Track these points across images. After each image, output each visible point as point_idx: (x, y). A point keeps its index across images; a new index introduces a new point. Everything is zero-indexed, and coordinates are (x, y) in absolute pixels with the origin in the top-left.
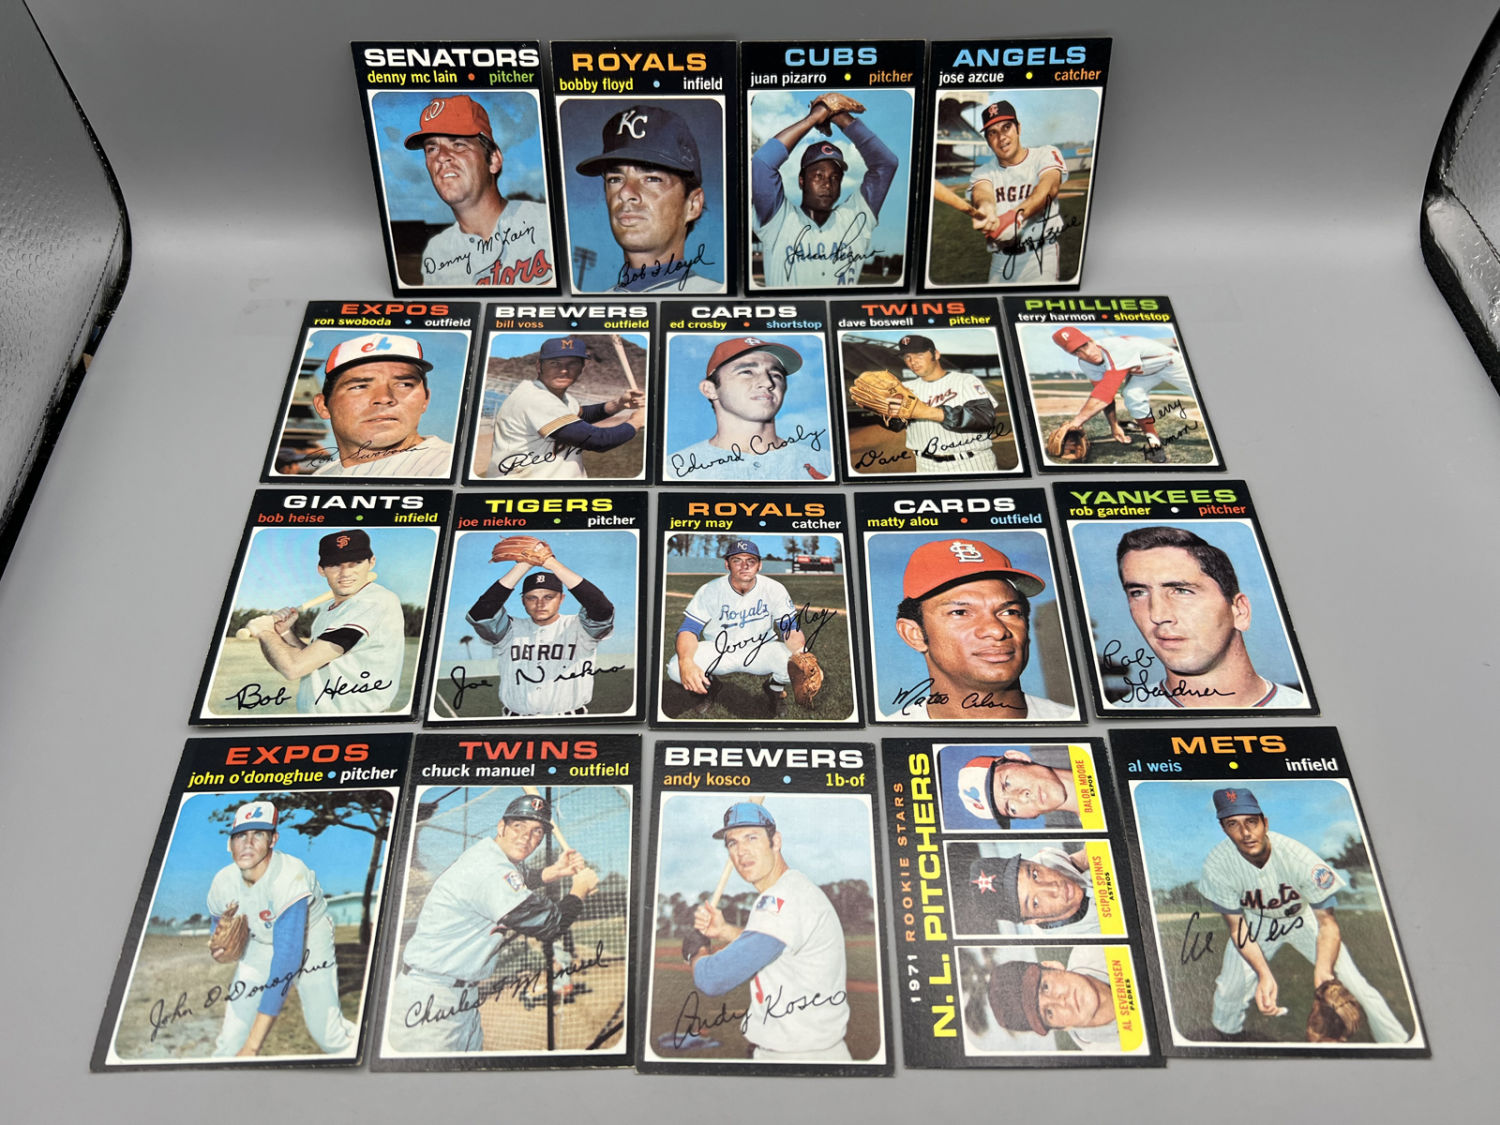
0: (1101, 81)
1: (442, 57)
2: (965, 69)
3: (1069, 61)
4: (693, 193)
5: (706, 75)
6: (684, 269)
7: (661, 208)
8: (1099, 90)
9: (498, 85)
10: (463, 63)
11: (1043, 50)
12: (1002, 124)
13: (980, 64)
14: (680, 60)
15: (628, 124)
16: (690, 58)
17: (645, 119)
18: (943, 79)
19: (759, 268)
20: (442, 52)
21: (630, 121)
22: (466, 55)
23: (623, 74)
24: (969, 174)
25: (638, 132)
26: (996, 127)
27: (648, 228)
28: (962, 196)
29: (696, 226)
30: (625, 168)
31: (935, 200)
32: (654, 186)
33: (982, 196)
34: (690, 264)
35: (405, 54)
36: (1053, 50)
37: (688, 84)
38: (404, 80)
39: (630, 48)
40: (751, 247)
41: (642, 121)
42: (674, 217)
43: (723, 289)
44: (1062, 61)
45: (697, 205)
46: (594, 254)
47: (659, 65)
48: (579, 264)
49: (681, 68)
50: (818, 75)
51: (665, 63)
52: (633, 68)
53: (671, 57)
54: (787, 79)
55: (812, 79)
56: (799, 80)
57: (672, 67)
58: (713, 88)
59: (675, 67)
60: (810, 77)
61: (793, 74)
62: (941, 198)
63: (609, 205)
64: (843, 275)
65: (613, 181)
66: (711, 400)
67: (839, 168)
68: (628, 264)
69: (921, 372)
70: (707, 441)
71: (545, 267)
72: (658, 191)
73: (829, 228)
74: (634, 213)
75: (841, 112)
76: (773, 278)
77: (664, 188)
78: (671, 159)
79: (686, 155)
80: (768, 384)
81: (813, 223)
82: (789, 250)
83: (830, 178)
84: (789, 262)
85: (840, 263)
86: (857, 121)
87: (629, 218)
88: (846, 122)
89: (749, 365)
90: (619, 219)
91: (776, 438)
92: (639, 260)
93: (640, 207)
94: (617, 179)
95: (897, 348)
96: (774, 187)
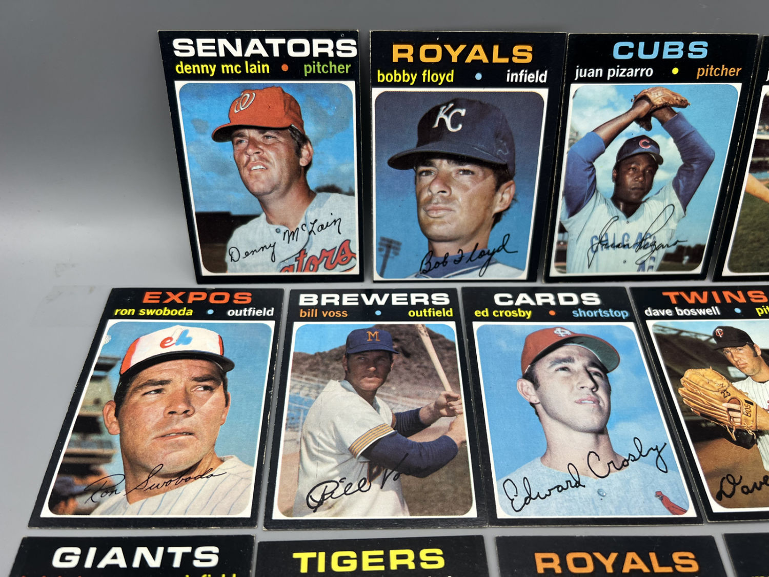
1: (255, 47)
4: (504, 186)
5: (531, 68)
6: (487, 257)
9: (312, 77)
10: (276, 53)
14: (506, 52)
15: (445, 117)
16: (516, 49)
17: (463, 112)
19: (562, 256)
20: (255, 41)
21: (447, 114)
22: (280, 45)
23: (444, 65)
25: (454, 125)
27: (454, 219)
29: (503, 217)
30: (437, 162)
31: (747, 193)
32: (466, 179)
34: (493, 253)
35: (216, 44)
37: (511, 77)
38: (213, 70)
39: (454, 39)
40: (557, 236)
41: (460, 114)
42: (482, 209)
43: (524, 275)
45: (507, 197)
46: (399, 244)
47: (483, 58)
48: (384, 253)
49: (506, 60)
50: (645, 69)
51: (489, 55)
52: (454, 60)
53: (496, 48)
54: (612, 72)
55: (639, 72)
56: (625, 73)
57: (496, 59)
58: (537, 81)
59: (499, 59)
60: (637, 70)
61: (620, 68)
62: (752, 192)
63: (418, 198)
64: (644, 263)
65: (424, 174)
66: (532, 405)
67: (655, 162)
68: (432, 252)
69: (748, 370)
70: (539, 459)
71: (349, 255)
72: (468, 184)
73: (636, 219)
74: (442, 205)
75: (665, 106)
76: (575, 265)
77: (475, 181)
78: (486, 152)
79: (502, 149)
80: (590, 384)
81: (621, 215)
82: (594, 239)
83: (644, 171)
84: (592, 250)
85: (643, 252)
86: (679, 116)
87: (437, 210)
88: (668, 117)
89: (564, 360)
90: (427, 211)
91: (615, 454)
92: (442, 249)
93: (450, 200)
94: (428, 173)
95: (713, 341)
96: (587, 179)
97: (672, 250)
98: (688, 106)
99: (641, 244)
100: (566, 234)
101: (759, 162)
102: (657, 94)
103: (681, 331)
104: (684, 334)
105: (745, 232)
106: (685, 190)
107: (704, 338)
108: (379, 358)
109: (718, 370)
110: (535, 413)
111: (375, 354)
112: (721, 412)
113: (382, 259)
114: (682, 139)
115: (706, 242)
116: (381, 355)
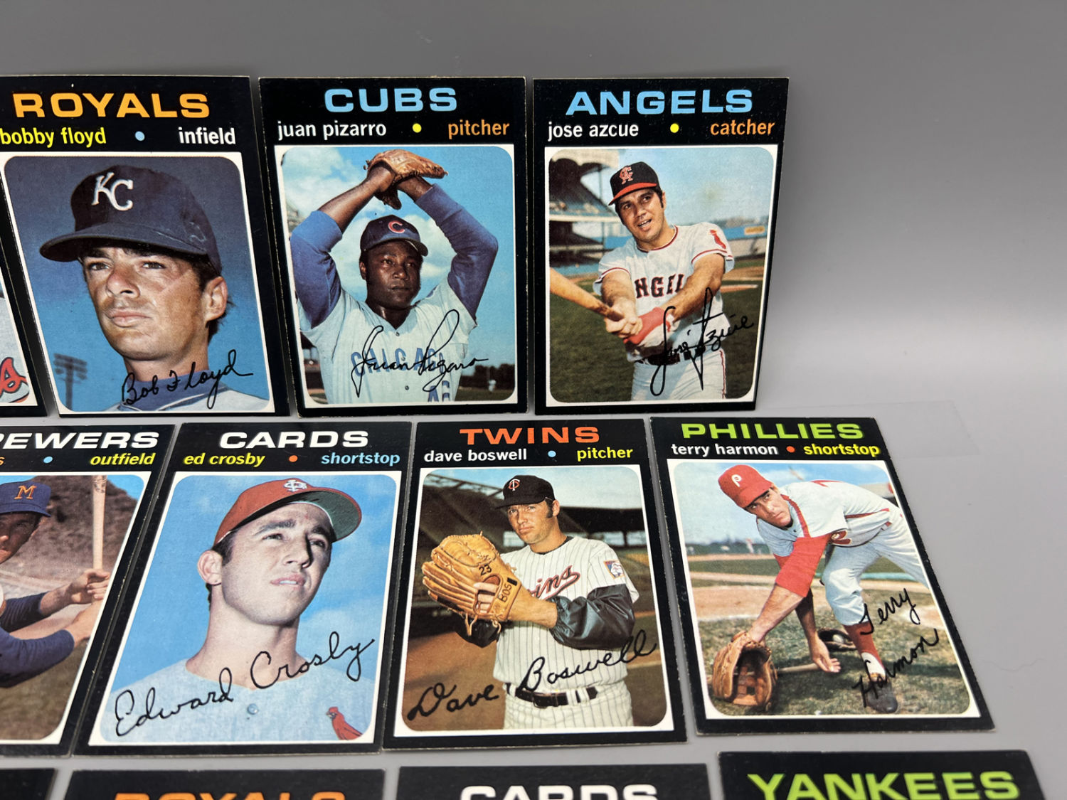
0: (776, 137)
2: (583, 119)
3: (729, 109)
4: (210, 284)
5: (211, 124)
6: (211, 382)
7: (169, 302)
8: (773, 149)
11: (693, 93)
12: (639, 194)
13: (604, 111)
14: (171, 102)
15: (106, 191)
16: (184, 100)
17: (129, 184)
18: (553, 132)
19: (316, 380)
21: (108, 186)
24: (597, 261)
25: (122, 202)
26: (630, 198)
27: (153, 330)
28: (589, 289)
29: (220, 327)
30: (110, 251)
31: (553, 295)
32: (154, 274)
33: (616, 290)
34: (219, 376)
36: (706, 94)
37: (185, 137)
39: (96, 86)
40: (302, 354)
41: (125, 187)
42: (188, 315)
43: (270, 407)
44: (719, 110)
45: (218, 299)
46: (83, 363)
47: (140, 110)
48: (64, 375)
49: (173, 114)
50: (374, 126)
51: (148, 106)
52: (101, 113)
53: (156, 98)
54: (329, 130)
55: (366, 130)
56: (348, 131)
57: (159, 113)
58: (222, 142)
59: (163, 112)
60: (363, 127)
61: (338, 124)
62: (559, 292)
63: (95, 299)
64: (434, 389)
65: (95, 267)
66: (209, 586)
67: (417, 253)
68: (133, 375)
69: (530, 537)
70: (184, 662)
71: (17, 380)
72: (161, 281)
73: (409, 330)
74: (131, 311)
75: (412, 176)
76: (337, 393)
77: (169, 277)
78: (175, 238)
79: (195, 234)
80: (304, 556)
81: (386, 324)
82: (356, 357)
83: (403, 264)
84: (357, 373)
85: (428, 375)
86: (435, 189)
87: (125, 316)
88: (420, 190)
89: (281, 524)
90: (112, 318)
91: (294, 655)
92: (147, 370)
93: (139, 303)
94: (100, 266)
95: (501, 496)
96: (326, 275)
97: (470, 371)
98: (445, 176)
99: (423, 363)
100: (314, 350)
101: (561, 253)
102: (399, 159)
103: (463, 483)
104: (465, 487)
105: (563, 347)
106: (467, 291)
107: (489, 492)
108: (19, 523)
109: (490, 536)
110: (207, 597)
111: (17, 518)
112: (468, 596)
113: (64, 384)
114: (447, 219)
115: (514, 360)
116: (25, 519)
